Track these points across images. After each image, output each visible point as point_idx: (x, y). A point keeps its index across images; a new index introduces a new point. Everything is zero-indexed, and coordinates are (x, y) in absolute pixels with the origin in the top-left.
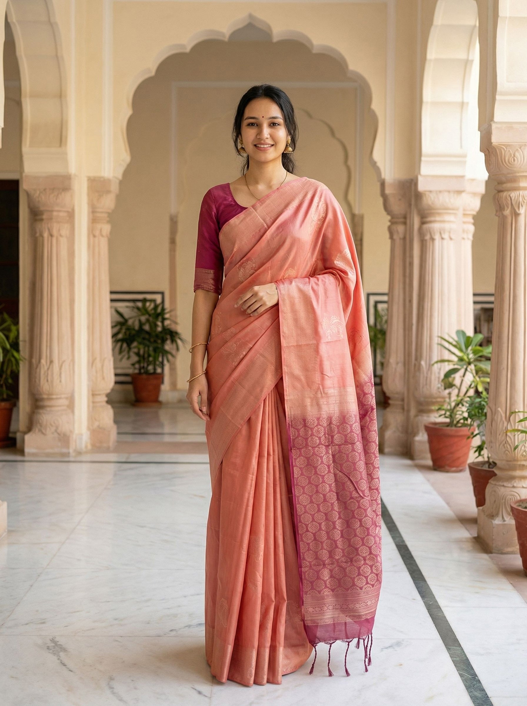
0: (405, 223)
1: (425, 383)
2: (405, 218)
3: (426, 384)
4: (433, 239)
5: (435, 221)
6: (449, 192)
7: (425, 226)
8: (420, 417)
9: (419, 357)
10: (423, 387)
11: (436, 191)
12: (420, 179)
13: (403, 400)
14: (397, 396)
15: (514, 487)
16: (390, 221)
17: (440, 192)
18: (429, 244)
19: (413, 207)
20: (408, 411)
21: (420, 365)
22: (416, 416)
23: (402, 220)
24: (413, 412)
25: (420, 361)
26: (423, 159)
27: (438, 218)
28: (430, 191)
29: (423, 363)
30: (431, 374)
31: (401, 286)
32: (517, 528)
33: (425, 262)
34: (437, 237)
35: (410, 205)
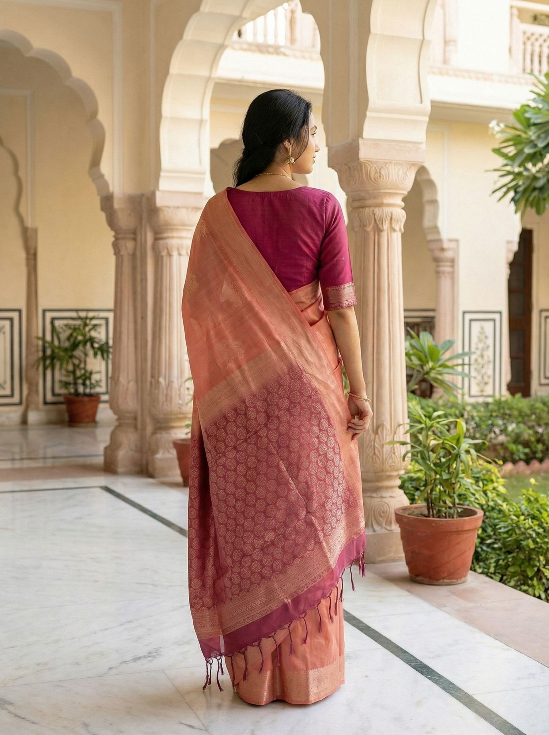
0: (135, 239)
1: (164, 399)
2: (135, 233)
3: (166, 401)
4: (170, 255)
5: (173, 237)
6: (187, 208)
7: (161, 242)
8: (158, 436)
9: (156, 374)
10: (163, 404)
11: (174, 207)
12: (158, 194)
13: (135, 419)
14: (128, 415)
15: (382, 497)
16: (114, 237)
17: (178, 208)
18: (166, 259)
19: (144, 222)
20: (144, 428)
21: (158, 382)
22: (154, 433)
23: (132, 236)
24: (149, 429)
25: (159, 377)
26: (162, 174)
27: (175, 234)
28: (169, 207)
29: (161, 380)
30: (171, 389)
31: (131, 303)
32: (403, 538)
33: (162, 279)
34: (175, 254)
35: (141, 220)
